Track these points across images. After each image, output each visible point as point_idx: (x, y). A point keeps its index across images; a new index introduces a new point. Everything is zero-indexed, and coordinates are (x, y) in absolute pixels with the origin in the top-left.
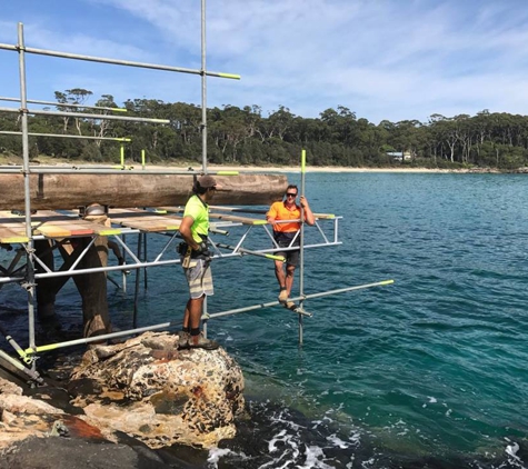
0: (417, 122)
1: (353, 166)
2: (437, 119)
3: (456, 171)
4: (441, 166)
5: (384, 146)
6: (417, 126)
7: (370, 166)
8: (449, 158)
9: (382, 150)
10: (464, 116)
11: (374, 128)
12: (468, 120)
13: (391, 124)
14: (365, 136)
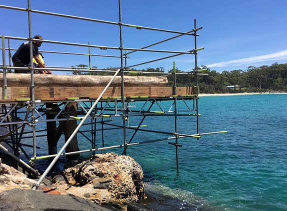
0: (241, 71)
1: (210, 93)
2: (251, 69)
3: (263, 93)
4: (255, 91)
5: (225, 83)
6: (241, 72)
7: (219, 93)
8: (259, 87)
9: (224, 85)
10: (265, 66)
11: (219, 75)
12: (267, 68)
13: (228, 72)
14: (215, 79)
